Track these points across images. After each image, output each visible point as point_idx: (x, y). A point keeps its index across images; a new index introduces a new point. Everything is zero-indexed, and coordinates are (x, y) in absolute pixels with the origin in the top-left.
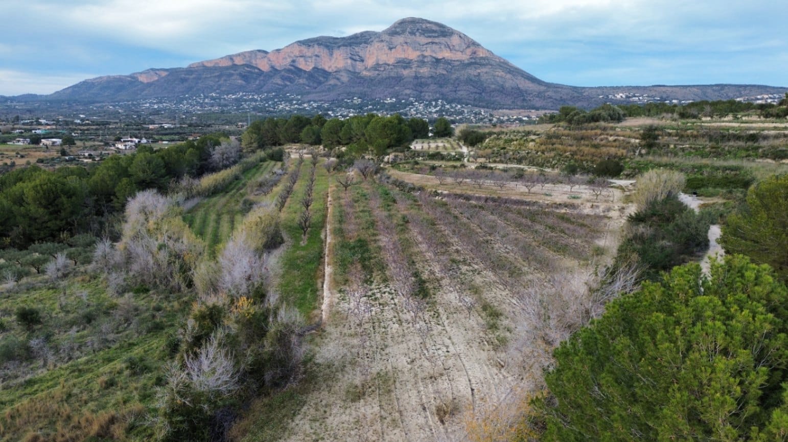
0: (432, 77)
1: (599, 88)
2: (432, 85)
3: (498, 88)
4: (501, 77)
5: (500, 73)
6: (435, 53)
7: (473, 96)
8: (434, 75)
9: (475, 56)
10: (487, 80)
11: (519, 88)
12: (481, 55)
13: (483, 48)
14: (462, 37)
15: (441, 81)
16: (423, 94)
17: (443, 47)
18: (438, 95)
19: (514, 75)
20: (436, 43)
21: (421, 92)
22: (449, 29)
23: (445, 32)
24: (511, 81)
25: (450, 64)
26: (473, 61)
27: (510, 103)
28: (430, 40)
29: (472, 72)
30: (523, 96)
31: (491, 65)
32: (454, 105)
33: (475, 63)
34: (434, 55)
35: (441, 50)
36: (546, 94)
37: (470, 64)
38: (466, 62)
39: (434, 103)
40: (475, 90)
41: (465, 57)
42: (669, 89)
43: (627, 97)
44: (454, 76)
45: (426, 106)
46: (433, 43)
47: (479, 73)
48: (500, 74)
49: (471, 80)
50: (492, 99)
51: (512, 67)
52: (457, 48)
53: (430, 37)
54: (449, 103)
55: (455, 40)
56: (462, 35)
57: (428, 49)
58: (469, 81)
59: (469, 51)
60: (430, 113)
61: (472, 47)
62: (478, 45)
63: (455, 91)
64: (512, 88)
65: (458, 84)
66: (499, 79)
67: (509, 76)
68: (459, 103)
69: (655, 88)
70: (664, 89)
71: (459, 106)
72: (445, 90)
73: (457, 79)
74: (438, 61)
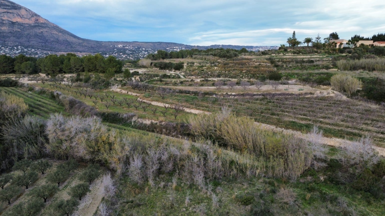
0: (10, 32)
1: (109, 42)
2: (12, 37)
3: (55, 40)
4: (56, 34)
5: (55, 32)
6: (11, 18)
7: (40, 44)
8: (12, 31)
9: (38, 22)
10: (47, 35)
11: (67, 41)
12: (42, 22)
13: (42, 18)
14: (26, 10)
15: (18, 36)
16: (6, 43)
17: (15, 15)
18: (17, 43)
19: (63, 34)
20: (10, 13)
21: (5, 41)
22: (18, 5)
23: (15, 6)
24: (62, 37)
25: (22, 26)
26: (37, 24)
27: (64, 48)
28: (5, 10)
29: (38, 31)
30: (70, 45)
31: (49, 27)
32: (30, 49)
33: (39, 26)
34: (10, 20)
35: (15, 17)
36: (83, 44)
37: (35, 26)
38: (33, 25)
39: (16, 48)
40: (41, 41)
41: (32, 22)
42: (140, 43)
43: (123, 46)
44: (26, 33)
45: (11, 49)
46: (8, 12)
47: (42, 31)
48: (55, 33)
49: (38, 35)
50: (54, 46)
51: (61, 29)
52: (25, 17)
53: (5, 9)
54: (26, 47)
55: (23, 12)
56: (28, 10)
57: (5, 16)
58: (36, 36)
59: (33, 19)
60: (15, 53)
61: (35, 17)
62: (39, 16)
63: (29, 41)
64: (64, 41)
65: (30, 37)
66: (55, 35)
67: (60, 34)
68: (33, 48)
69: (135, 43)
70: (138, 43)
71: (33, 50)
72: (21, 40)
73: (28, 34)
74: (13, 23)
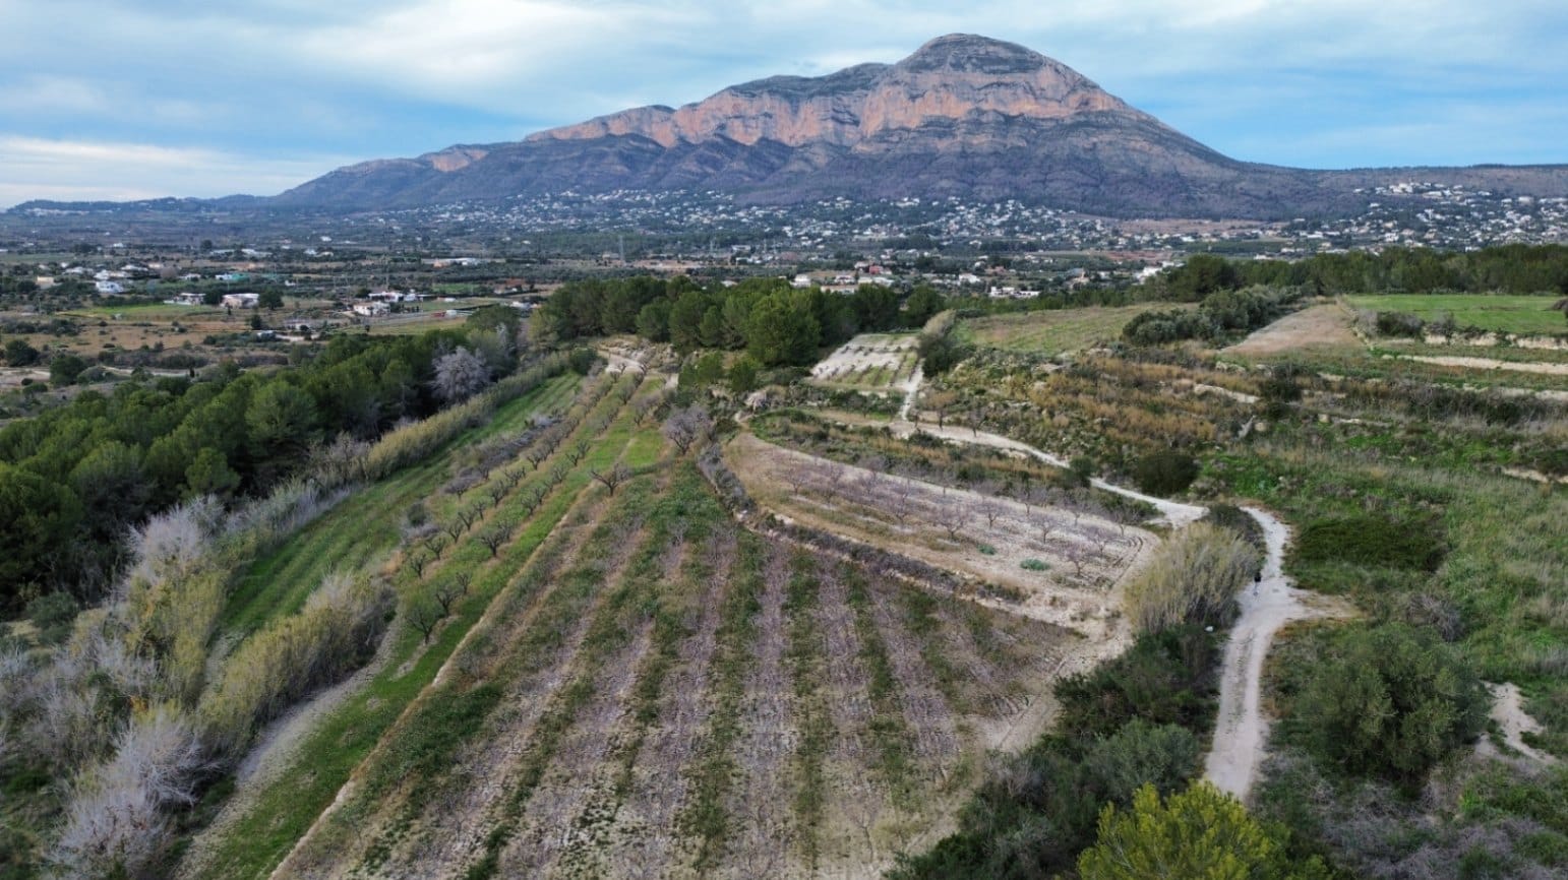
0: (996, 153)
1: (1355, 171)
2: (996, 170)
3: (1135, 174)
4: (1141, 151)
5: (1139, 143)
6: (1005, 104)
7: (1080, 190)
8: (1001, 149)
9: (1086, 109)
10: (1110, 158)
11: (1177, 175)
12: (1100, 108)
13: (1104, 93)
14: (1059, 70)
15: (1012, 162)
16: (976, 189)
17: (1020, 91)
18: (1007, 191)
19: (1168, 148)
20: (1007, 85)
21: (973, 184)
22: (1034, 55)
23: (1025, 61)
24: (1162, 160)
25: (1033, 126)
26: (1082, 119)
27: (1157, 205)
28: (993, 79)
29: (1080, 141)
30: (1187, 190)
31: (1120, 127)
32: (1039, 211)
33: (1087, 124)
34: (1002, 109)
35: (1017, 99)
36: (1237, 186)
37: (1075, 126)
38: (1068, 121)
39: (998, 207)
40: (1085, 179)
41: (1066, 112)
42: (1511, 173)
43: (1417, 191)
44: (1041, 152)
45: (982, 212)
46: (999, 84)
47: (1095, 144)
48: (1138, 146)
49: (1078, 159)
50: (1125, 197)
51: (1164, 130)
52: (1050, 94)
53: (994, 72)
54: (1030, 205)
55: (1045, 78)
56: (1060, 68)
57: (990, 97)
58: (1073, 161)
59: (1074, 100)
60: (989, 226)
61: (1081, 92)
62: (1095, 87)
63: (1044, 182)
64: (1164, 175)
65: (1050, 167)
66: (1135, 156)
67: (1157, 149)
68: (1050, 206)
69: (1480, 172)
70: (1500, 173)
71: (1050, 213)
72: (1020, 180)
73: (1047, 157)
74: (1009, 120)
